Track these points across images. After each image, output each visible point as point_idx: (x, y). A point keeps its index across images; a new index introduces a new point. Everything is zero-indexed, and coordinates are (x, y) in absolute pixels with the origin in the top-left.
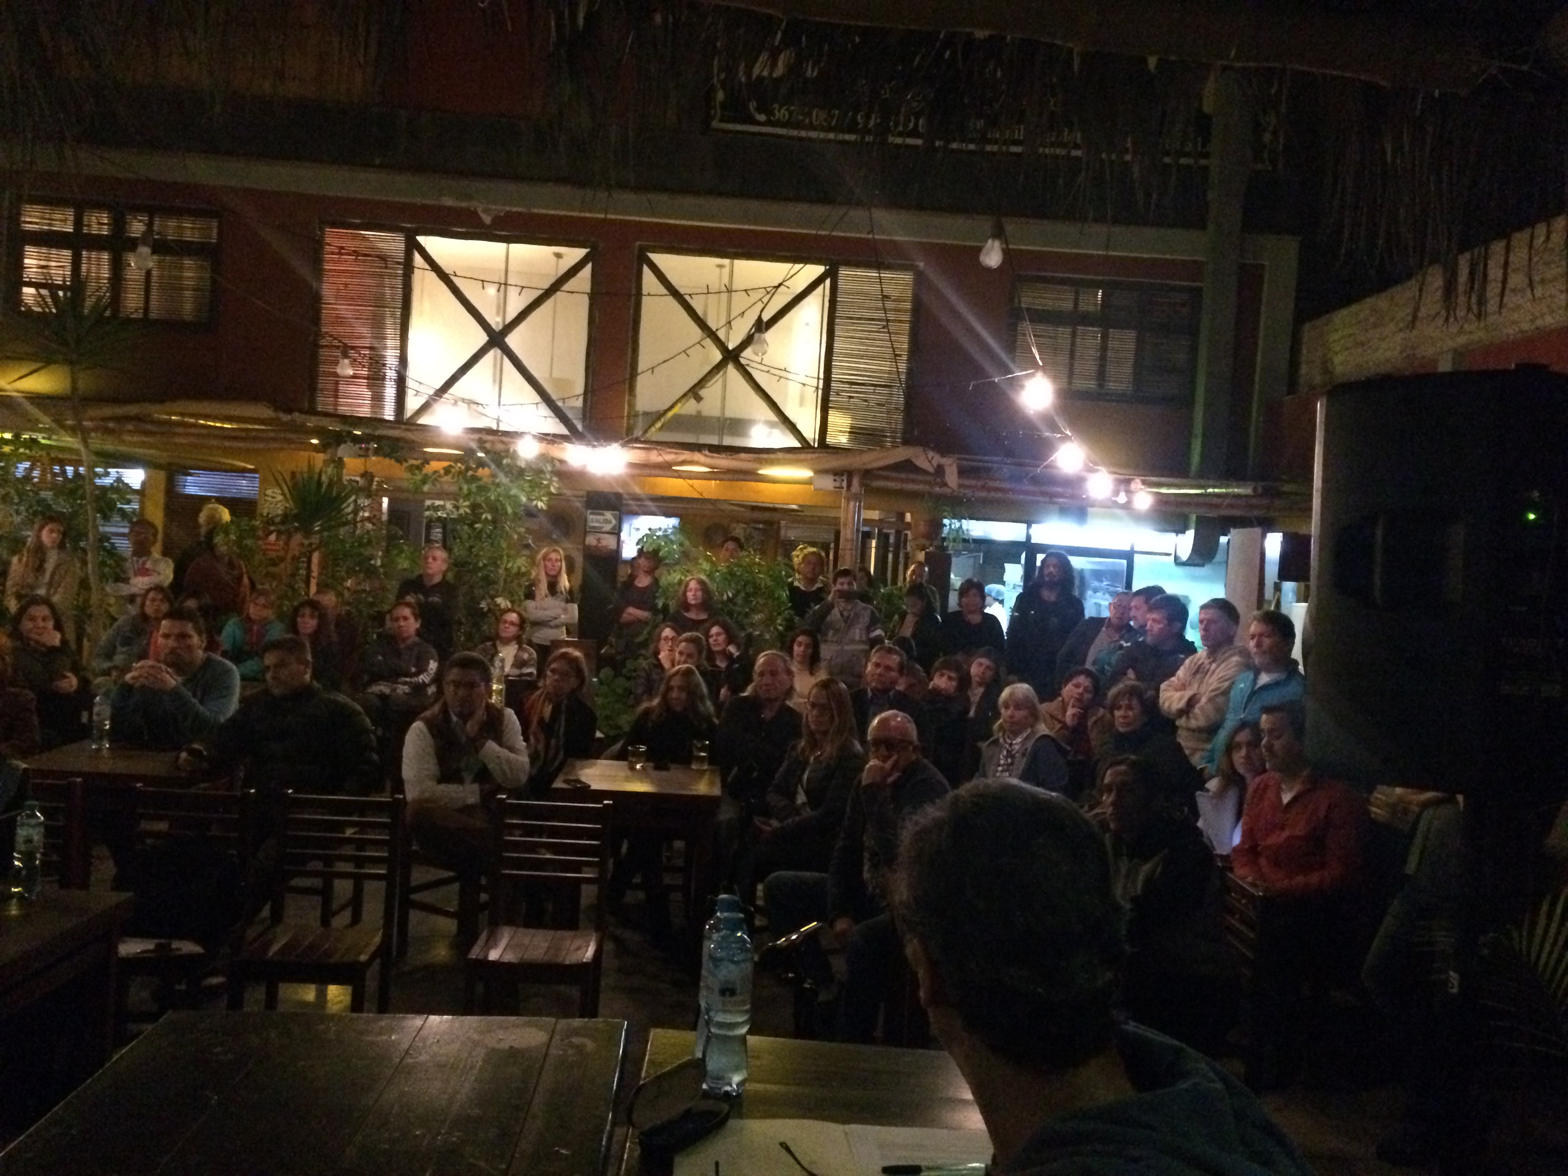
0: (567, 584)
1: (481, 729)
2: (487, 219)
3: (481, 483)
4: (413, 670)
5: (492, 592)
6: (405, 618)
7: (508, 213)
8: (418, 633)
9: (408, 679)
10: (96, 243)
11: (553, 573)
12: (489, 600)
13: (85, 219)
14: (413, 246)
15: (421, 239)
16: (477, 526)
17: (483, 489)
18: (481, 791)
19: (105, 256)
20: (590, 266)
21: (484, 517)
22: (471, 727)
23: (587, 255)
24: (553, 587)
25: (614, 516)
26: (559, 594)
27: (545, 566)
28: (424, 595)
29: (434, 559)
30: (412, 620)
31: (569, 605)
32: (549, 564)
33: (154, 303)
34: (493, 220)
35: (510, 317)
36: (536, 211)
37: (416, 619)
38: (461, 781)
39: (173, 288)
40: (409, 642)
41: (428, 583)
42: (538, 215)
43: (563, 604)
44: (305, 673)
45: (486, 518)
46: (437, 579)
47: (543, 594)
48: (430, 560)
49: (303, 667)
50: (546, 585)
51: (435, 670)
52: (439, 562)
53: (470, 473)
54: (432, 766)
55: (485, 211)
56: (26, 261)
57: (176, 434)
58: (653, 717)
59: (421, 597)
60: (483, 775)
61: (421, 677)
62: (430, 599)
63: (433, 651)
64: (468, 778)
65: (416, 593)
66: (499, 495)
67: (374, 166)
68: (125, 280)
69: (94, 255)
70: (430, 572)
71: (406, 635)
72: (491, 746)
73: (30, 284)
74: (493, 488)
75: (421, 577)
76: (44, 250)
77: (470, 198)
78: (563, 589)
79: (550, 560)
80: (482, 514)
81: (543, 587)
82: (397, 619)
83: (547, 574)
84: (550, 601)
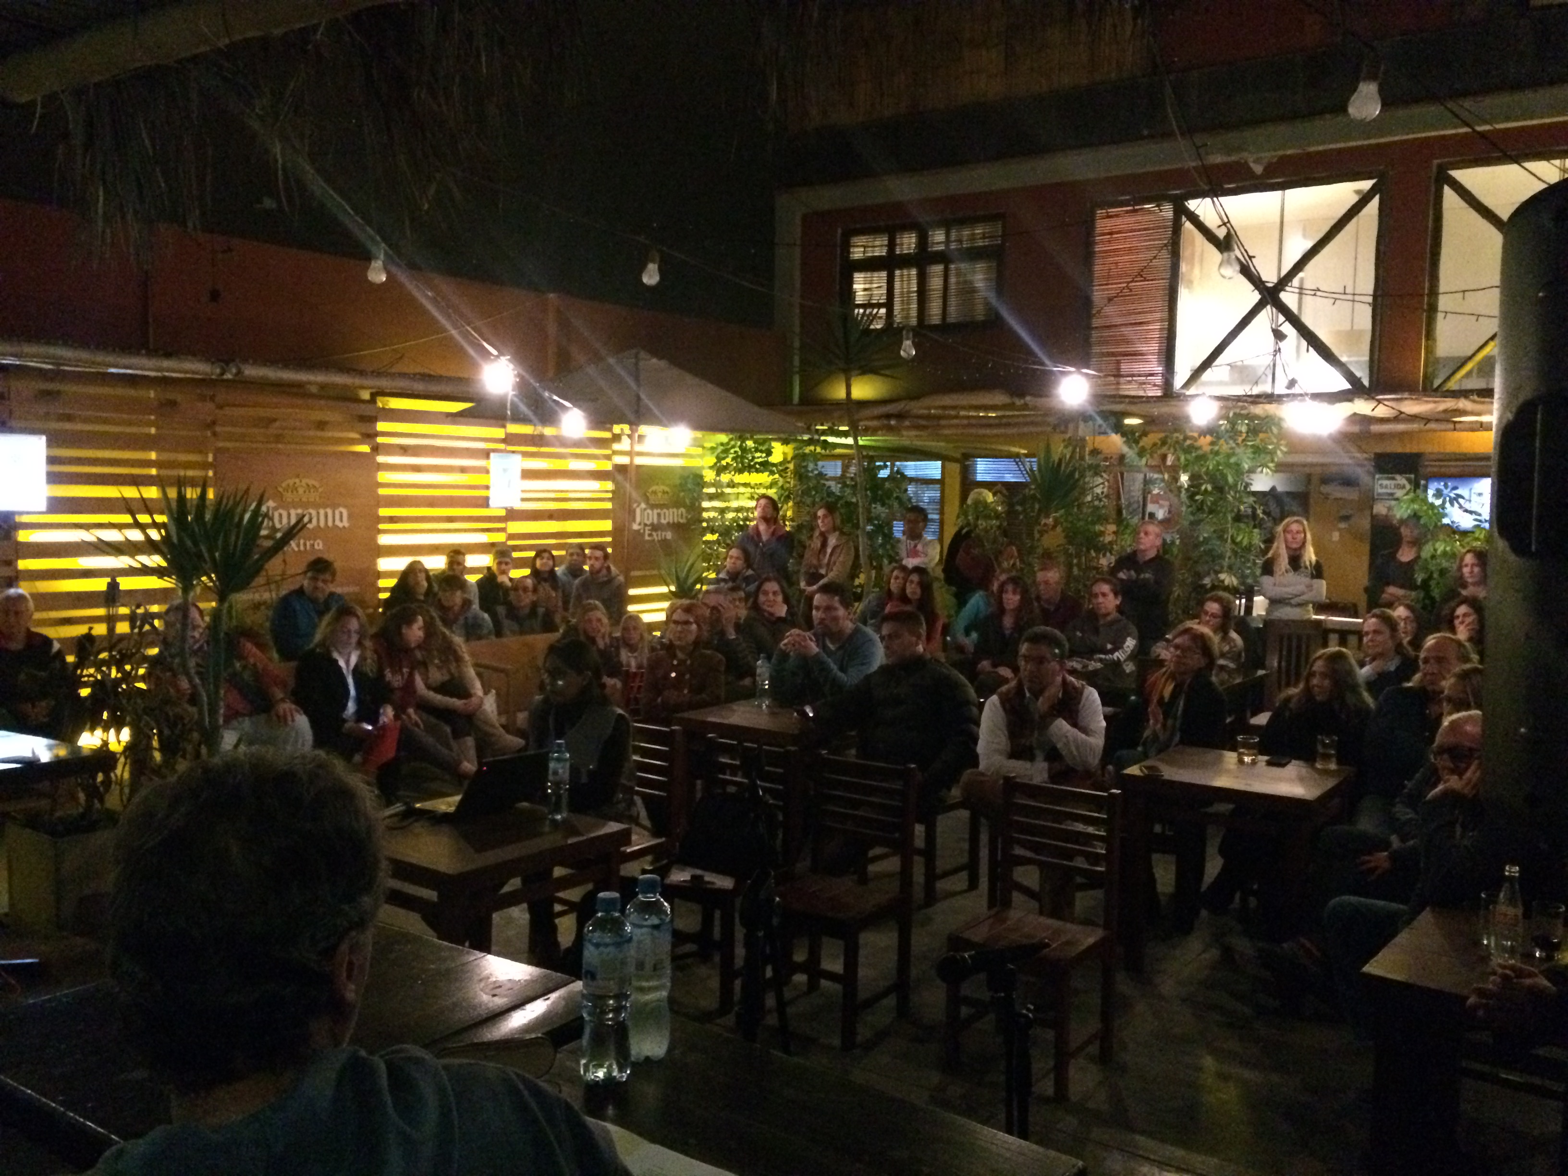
0: (1314, 558)
1: (1052, 707)
2: (1258, 169)
3: (1200, 452)
4: (1109, 646)
5: (1217, 568)
6: (1104, 595)
7: (1281, 158)
8: (1119, 609)
9: (1103, 656)
10: (905, 262)
11: (1295, 546)
12: (1213, 576)
13: (898, 241)
14: (1181, 211)
15: (1193, 205)
16: (1197, 497)
17: (1202, 458)
18: (1050, 770)
19: (914, 272)
20: (1377, 198)
21: (1203, 488)
22: (1042, 705)
23: (1374, 186)
24: (1295, 562)
25: (1409, 480)
26: (1303, 569)
27: (1286, 541)
28: (1136, 571)
29: (1146, 533)
30: (1111, 596)
31: (1316, 582)
32: (1289, 536)
33: (952, 309)
34: (1265, 170)
35: (1286, 268)
36: (1312, 149)
37: (1116, 595)
38: (1032, 758)
39: (968, 291)
40: (1109, 618)
41: (1141, 559)
42: (1318, 153)
43: (1307, 580)
44: (917, 644)
45: (1206, 489)
46: (1152, 554)
47: (1283, 569)
48: (1142, 535)
49: (914, 639)
50: (1287, 561)
51: (1132, 647)
52: (1151, 537)
53: (1188, 442)
54: (1003, 741)
55: (1257, 161)
56: (855, 286)
57: (944, 427)
58: (1292, 705)
59: (1133, 573)
60: (1053, 755)
61: (1117, 654)
62: (1142, 576)
63: (1134, 629)
64: (1040, 755)
65: (1128, 570)
66: (1218, 464)
67: (1143, 138)
68: (930, 290)
69: (905, 272)
70: (1142, 547)
71: (1103, 611)
72: (1062, 725)
73: (859, 306)
74: (1211, 456)
75: (1134, 553)
76: (869, 275)
77: (1240, 149)
78: (1308, 563)
79: (1291, 532)
80: (1201, 484)
81: (1283, 562)
82: (1096, 596)
83: (1287, 547)
84: (1291, 576)
